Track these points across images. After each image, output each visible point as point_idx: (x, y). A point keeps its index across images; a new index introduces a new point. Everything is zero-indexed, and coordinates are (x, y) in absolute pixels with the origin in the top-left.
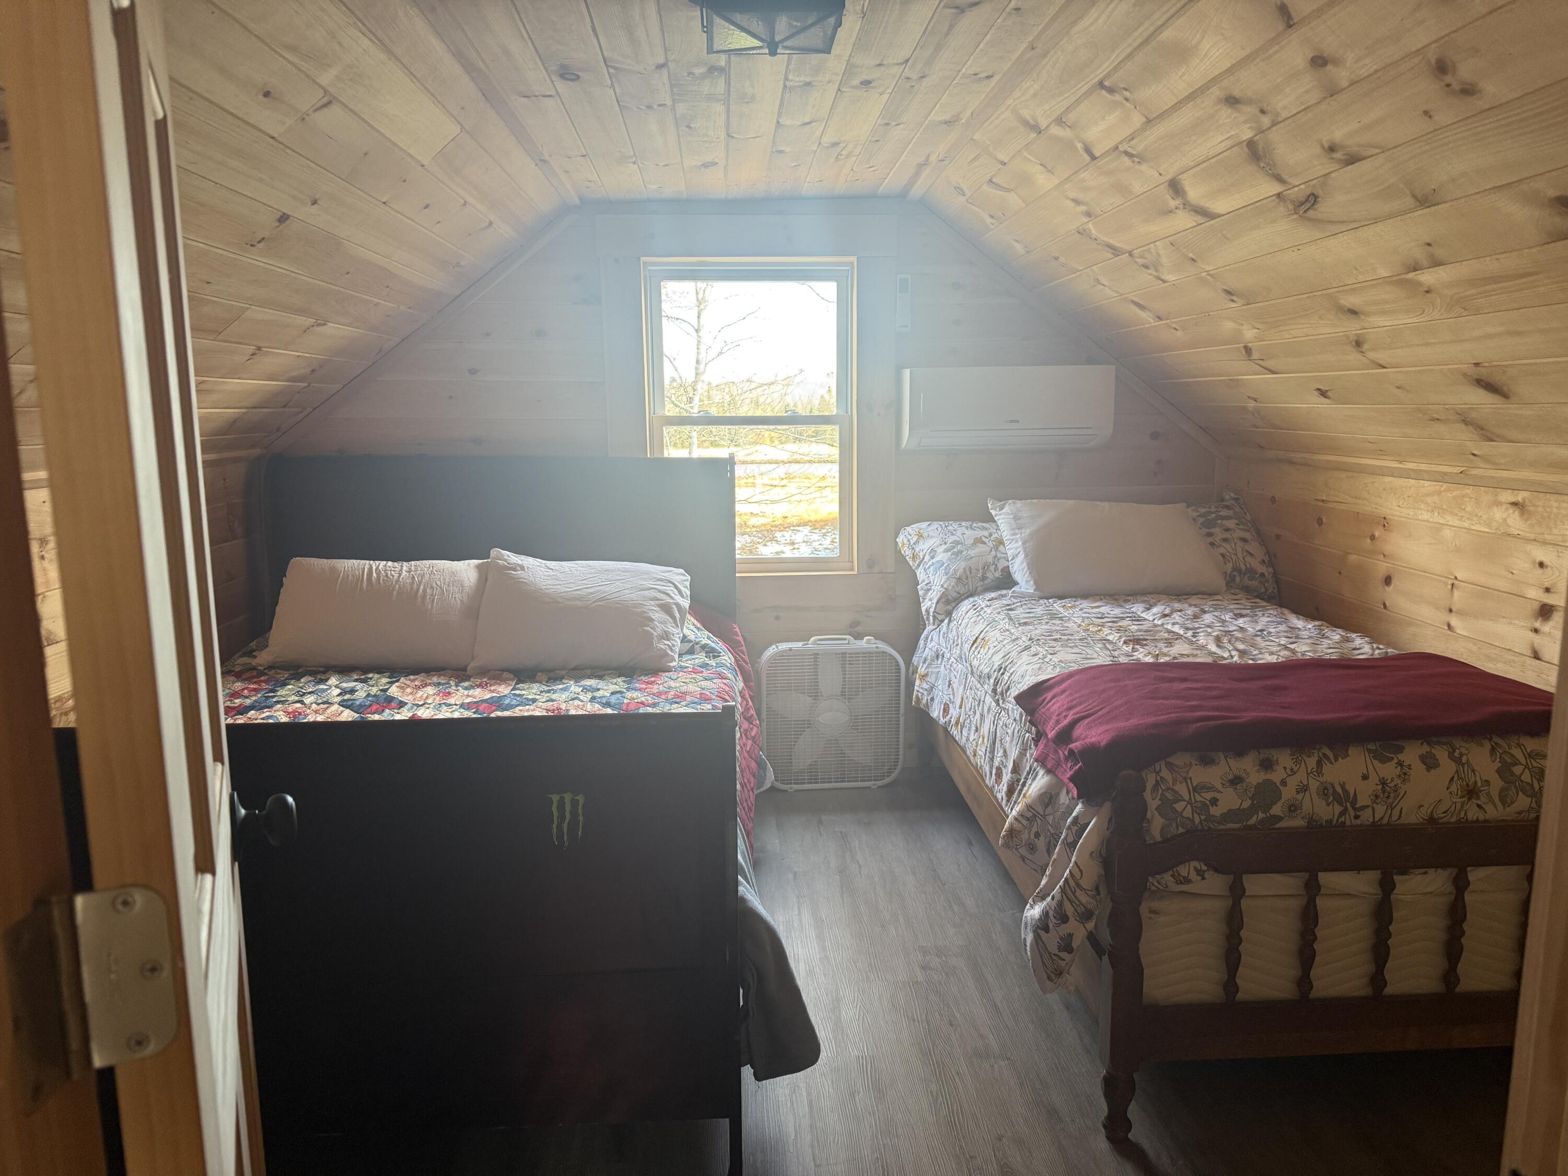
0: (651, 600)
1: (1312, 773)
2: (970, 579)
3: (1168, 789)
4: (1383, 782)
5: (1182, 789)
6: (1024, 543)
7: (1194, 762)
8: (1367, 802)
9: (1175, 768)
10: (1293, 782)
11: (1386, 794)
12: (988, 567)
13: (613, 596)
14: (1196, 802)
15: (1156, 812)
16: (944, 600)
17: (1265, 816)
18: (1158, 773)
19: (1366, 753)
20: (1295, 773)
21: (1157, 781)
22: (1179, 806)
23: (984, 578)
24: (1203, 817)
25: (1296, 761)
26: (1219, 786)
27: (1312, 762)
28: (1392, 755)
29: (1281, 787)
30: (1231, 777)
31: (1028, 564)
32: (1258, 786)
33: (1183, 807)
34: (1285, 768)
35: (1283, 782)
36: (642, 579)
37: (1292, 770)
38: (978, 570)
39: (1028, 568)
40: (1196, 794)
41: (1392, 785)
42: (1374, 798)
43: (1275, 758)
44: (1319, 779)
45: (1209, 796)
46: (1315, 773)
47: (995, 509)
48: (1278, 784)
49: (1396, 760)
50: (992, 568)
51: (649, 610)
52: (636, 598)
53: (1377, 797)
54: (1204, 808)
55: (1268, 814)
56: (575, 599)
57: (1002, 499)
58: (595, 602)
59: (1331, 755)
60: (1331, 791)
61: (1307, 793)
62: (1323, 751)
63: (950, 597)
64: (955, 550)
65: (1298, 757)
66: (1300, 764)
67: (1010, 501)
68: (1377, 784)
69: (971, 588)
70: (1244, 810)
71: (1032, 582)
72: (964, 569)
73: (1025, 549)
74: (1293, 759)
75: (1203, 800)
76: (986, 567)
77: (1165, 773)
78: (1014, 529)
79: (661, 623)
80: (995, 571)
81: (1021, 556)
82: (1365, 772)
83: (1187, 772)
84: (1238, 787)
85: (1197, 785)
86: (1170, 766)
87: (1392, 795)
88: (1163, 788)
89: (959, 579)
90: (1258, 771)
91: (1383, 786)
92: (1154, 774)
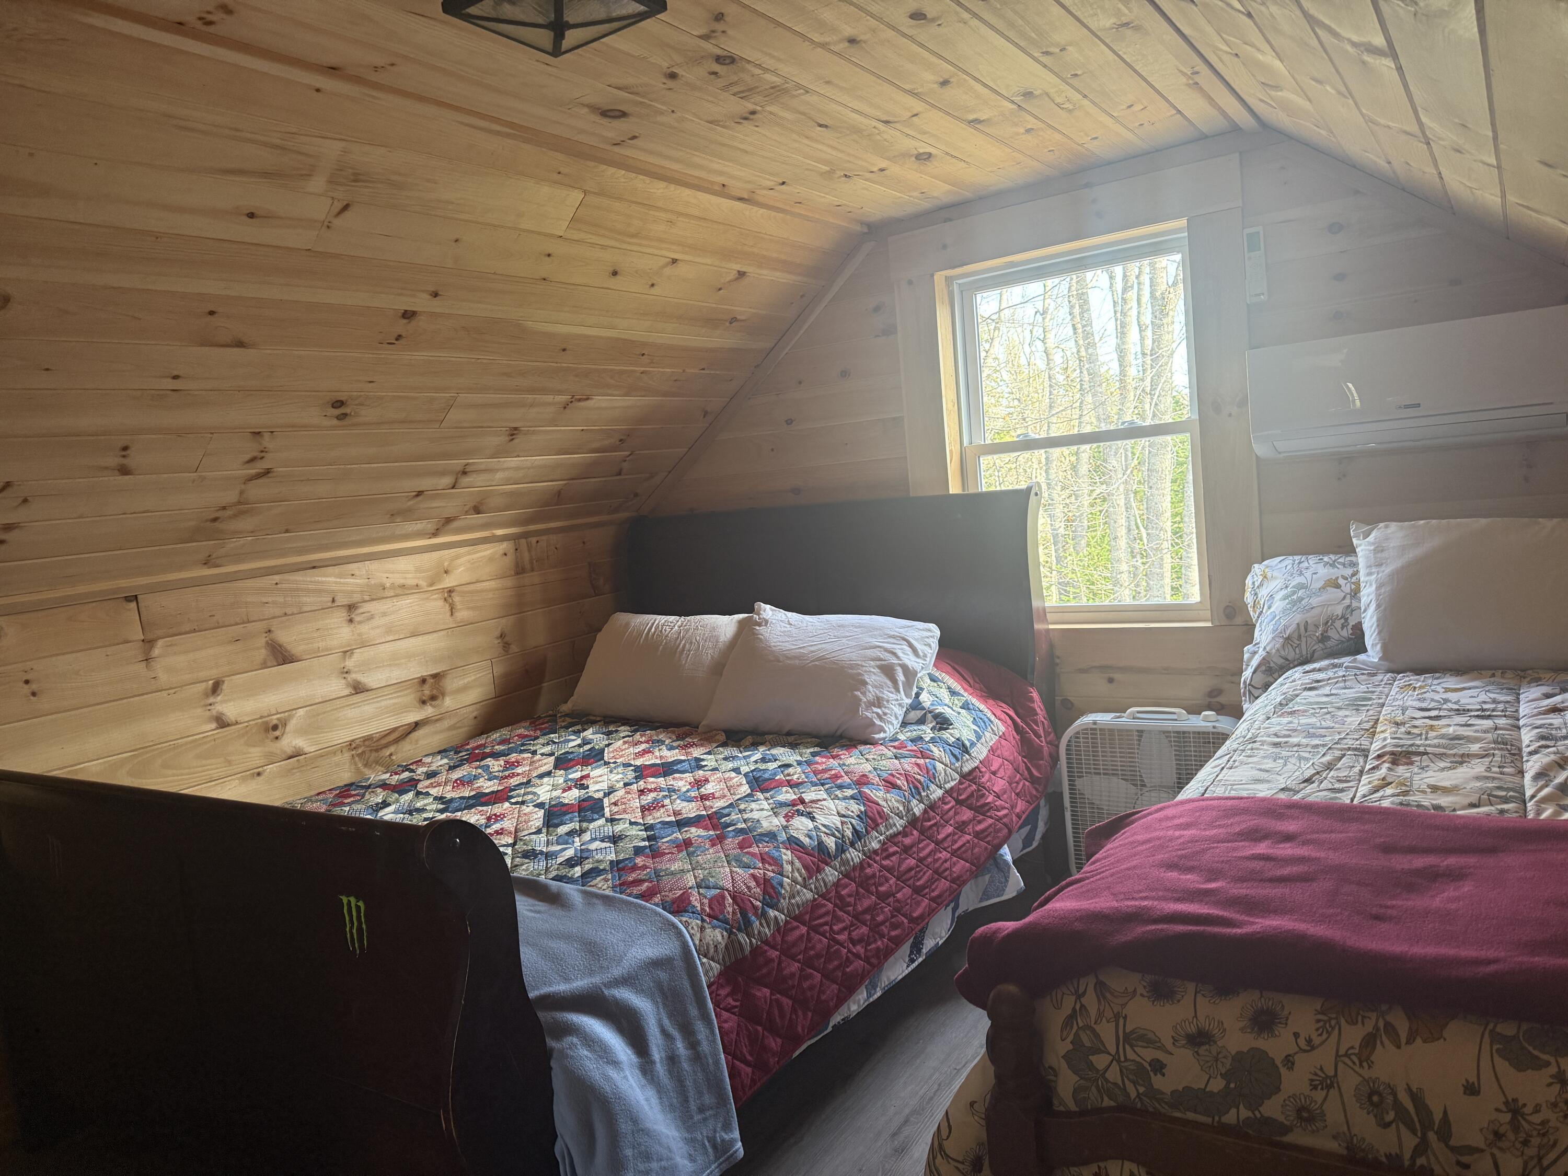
0: (873, 660)
1: (1346, 1055)
2: (1304, 639)
3: (1088, 1027)
4: (1514, 1109)
5: (1107, 1032)
6: (1378, 588)
7: (1141, 990)
8: (1477, 1141)
9: (1108, 995)
10: (1306, 1065)
11: (1522, 1136)
12: (1333, 622)
13: (833, 655)
14: (1126, 1060)
15: (1062, 1061)
16: (1263, 668)
17: (1250, 1114)
18: (1079, 997)
19: (1487, 1039)
20: (1313, 1048)
21: (1074, 1010)
22: (1100, 1061)
23: (1324, 638)
24: (1141, 1090)
25: (1324, 1027)
26: (1168, 1043)
27: (1353, 1036)
28: (1545, 1057)
29: (1283, 1071)
30: (1193, 1029)
31: (1378, 620)
32: (1239, 1057)
33: (1107, 1063)
34: (1296, 1035)
35: (1289, 1062)
36: (871, 636)
37: (1309, 1041)
38: (1317, 626)
39: (1378, 626)
40: (1127, 1047)
41: (1536, 1119)
42: (1491, 1137)
43: (1286, 1012)
44: (1360, 1071)
45: (1148, 1054)
46: (1354, 1058)
47: (1357, 536)
48: (1278, 1062)
49: (1553, 1070)
50: (1338, 624)
51: (866, 671)
52: (854, 658)
53: (1498, 1135)
54: (1140, 1073)
55: (1257, 1113)
56: (795, 657)
57: (1372, 521)
58: (813, 661)
59: (1403, 1031)
60: (1390, 1099)
61: (1333, 1092)
62: (1389, 1018)
63: (1272, 665)
64: (1295, 597)
65: (1331, 1019)
66: (1329, 1034)
67: (1382, 525)
68: (1497, 1110)
69: (1304, 653)
70: (1212, 1094)
71: (1379, 647)
72: (1298, 624)
73: (1378, 596)
74: (1318, 1021)
75: (1138, 1059)
76: (1329, 622)
77: (1090, 1000)
78: (1370, 566)
79: (876, 687)
80: (1342, 628)
81: (1373, 607)
82: (1473, 1079)
83: (1124, 1005)
84: (1203, 1050)
85: (1133, 1032)
86: (1101, 988)
87: (1535, 1141)
88: (1081, 1024)
89: (1288, 638)
90: (1242, 1030)
91: (1514, 1118)
92: (1074, 998)
